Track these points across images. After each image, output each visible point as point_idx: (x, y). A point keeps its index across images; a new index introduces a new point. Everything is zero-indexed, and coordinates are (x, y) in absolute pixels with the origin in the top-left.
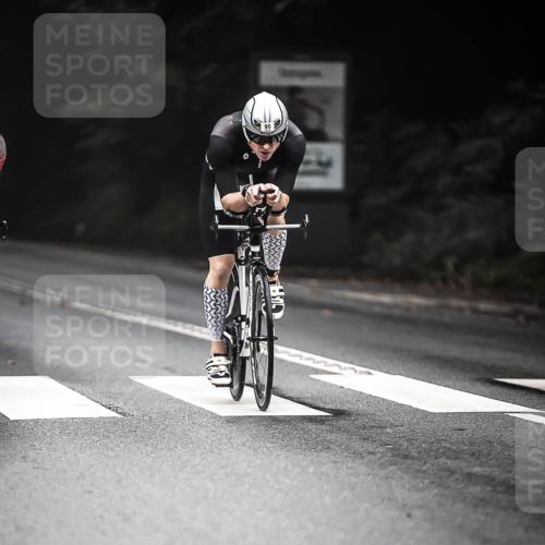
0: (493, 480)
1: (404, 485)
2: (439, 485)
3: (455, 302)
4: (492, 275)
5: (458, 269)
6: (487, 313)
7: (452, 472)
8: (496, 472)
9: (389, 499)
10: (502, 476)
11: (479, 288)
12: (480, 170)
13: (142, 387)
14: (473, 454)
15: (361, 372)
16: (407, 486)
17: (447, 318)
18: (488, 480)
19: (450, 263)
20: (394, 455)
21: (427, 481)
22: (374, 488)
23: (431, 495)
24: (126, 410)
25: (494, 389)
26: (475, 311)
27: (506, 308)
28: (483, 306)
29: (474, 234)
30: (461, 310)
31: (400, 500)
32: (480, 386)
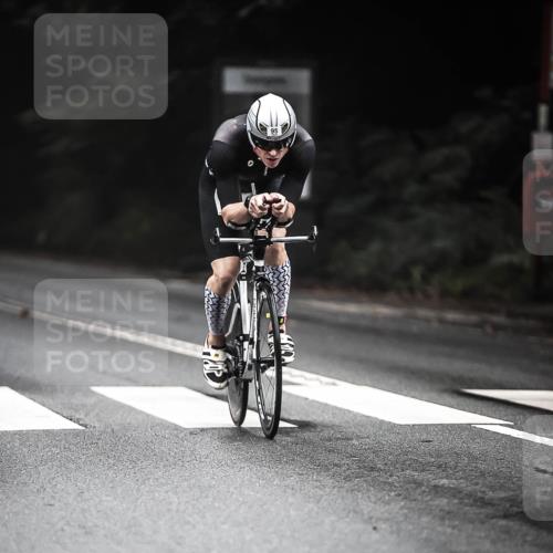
0: (460, 492)
1: (369, 497)
2: (405, 498)
3: (422, 312)
4: (459, 284)
5: (425, 279)
6: (454, 323)
7: (419, 484)
8: (463, 484)
9: (355, 512)
10: (469, 488)
11: (447, 298)
12: (448, 178)
13: (103, 398)
14: (440, 466)
15: (327, 384)
16: (373, 499)
17: (415, 328)
18: (455, 492)
19: (417, 273)
20: (360, 468)
21: (393, 494)
22: (339, 501)
23: (397, 507)
24: (87, 421)
25: (461, 400)
26: (442, 321)
27: (474, 318)
28: (451, 316)
29: (440, 244)
30: (427, 320)
31: (365, 512)
32: (448, 398)
